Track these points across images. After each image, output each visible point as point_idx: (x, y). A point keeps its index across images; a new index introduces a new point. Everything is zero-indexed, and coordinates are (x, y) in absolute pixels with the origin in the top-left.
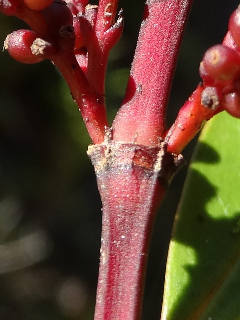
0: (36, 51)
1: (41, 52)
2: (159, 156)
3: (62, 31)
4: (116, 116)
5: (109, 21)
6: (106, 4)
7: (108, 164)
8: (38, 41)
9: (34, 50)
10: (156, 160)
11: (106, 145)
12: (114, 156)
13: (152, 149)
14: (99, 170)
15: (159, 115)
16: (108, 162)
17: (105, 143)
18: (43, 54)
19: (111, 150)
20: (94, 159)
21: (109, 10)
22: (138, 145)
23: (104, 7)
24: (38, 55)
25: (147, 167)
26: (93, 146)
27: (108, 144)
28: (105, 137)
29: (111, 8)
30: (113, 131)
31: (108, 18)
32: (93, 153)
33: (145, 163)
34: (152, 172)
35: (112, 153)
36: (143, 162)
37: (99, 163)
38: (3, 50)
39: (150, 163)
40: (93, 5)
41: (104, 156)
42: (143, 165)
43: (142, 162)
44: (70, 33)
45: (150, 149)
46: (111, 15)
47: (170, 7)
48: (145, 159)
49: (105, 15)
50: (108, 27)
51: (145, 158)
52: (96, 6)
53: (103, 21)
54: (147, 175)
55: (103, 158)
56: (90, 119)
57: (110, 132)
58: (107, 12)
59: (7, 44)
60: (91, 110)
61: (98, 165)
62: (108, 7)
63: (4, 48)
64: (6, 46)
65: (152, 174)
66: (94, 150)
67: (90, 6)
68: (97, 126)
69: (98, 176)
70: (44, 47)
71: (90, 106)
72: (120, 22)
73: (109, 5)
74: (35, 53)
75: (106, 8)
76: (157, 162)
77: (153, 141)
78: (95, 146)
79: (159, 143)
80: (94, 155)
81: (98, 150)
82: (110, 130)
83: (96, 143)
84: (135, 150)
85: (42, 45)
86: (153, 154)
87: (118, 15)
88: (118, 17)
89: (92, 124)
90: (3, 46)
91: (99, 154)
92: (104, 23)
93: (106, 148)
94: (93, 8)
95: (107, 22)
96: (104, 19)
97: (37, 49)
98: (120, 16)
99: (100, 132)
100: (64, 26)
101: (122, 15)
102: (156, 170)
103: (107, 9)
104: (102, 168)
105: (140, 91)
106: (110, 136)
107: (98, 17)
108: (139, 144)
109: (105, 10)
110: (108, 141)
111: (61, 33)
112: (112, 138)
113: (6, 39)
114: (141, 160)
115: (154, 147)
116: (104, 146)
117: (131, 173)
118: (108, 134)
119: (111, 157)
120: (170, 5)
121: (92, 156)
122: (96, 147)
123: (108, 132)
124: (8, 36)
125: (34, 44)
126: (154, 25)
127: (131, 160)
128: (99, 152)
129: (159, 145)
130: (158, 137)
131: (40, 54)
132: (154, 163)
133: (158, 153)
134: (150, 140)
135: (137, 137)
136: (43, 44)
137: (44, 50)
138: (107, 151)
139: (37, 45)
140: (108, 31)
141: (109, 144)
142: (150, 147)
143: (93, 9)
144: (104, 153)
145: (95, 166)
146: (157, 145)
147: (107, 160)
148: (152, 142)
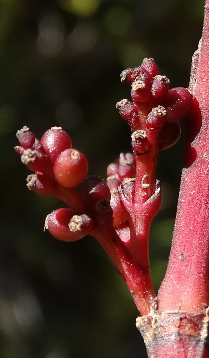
0: (74, 228)
1: (79, 229)
2: (204, 323)
3: (98, 206)
4: (160, 287)
5: (146, 193)
6: (142, 176)
7: (155, 335)
8: (75, 218)
9: (72, 227)
10: (202, 327)
11: (152, 315)
12: (160, 327)
13: (197, 316)
14: (148, 341)
15: (202, 281)
16: (155, 332)
17: (152, 314)
18: (80, 230)
19: (157, 320)
20: (143, 331)
21: (146, 181)
22: (182, 313)
23: (141, 180)
24: (76, 231)
25: (194, 334)
26: (140, 317)
27: (154, 315)
28: (151, 307)
29: (147, 180)
30: (158, 301)
31: (145, 190)
32: (141, 325)
33: (191, 330)
34: (198, 339)
35: (158, 323)
36: (189, 329)
37: (148, 334)
38: (44, 231)
39: (196, 330)
40: (131, 178)
41: (151, 327)
42: (189, 332)
43: (187, 330)
44: (106, 208)
45: (195, 316)
46: (148, 187)
47: (205, 173)
48: (191, 327)
49: (142, 186)
50: (146, 198)
51: (191, 325)
52: (133, 179)
53: (141, 193)
54: (194, 342)
55: (151, 329)
56: (135, 292)
57: (155, 303)
58: (144, 183)
59: (47, 224)
60: (135, 282)
61: (147, 337)
62: (145, 178)
63: (44, 228)
64: (46, 226)
65: (199, 341)
66: (142, 322)
67: (128, 179)
68: (142, 297)
69: (147, 348)
70: (81, 223)
71: (134, 278)
72: (157, 193)
73: (145, 176)
74: (73, 230)
75: (143, 179)
76: (203, 329)
77: (198, 308)
78: (143, 317)
79: (204, 309)
80: (142, 326)
81: (146, 322)
82: (155, 300)
83: (143, 315)
84: (180, 318)
85: (79, 222)
86: (199, 321)
87: (156, 186)
88: (156, 188)
89: (138, 296)
90: (44, 226)
91: (147, 325)
92: (142, 195)
93: (152, 319)
94: (131, 180)
95: (145, 194)
96: (141, 190)
97: (74, 226)
98: (157, 187)
99: (146, 303)
100: (100, 201)
101: (160, 185)
102: (203, 336)
103: (144, 181)
104: (151, 339)
105: (182, 259)
106: (156, 306)
107: (136, 190)
108: (184, 312)
109: (142, 182)
110: (154, 311)
111: (97, 208)
112: (157, 309)
113: (46, 219)
114: (187, 328)
115: (199, 313)
116: (150, 317)
117: (178, 342)
118: (153, 304)
119: (157, 327)
120: (206, 171)
121: (140, 328)
122: (143, 319)
123: (153, 302)
124: (48, 216)
125: (72, 222)
126: (191, 192)
127: (178, 329)
128: (146, 323)
129: (204, 311)
130: (202, 304)
131: (78, 231)
132: (200, 330)
133: (203, 319)
134: (194, 307)
135: (182, 305)
136: (79, 220)
137: (82, 227)
138: (153, 322)
139: (75, 222)
140: (146, 203)
141: (156, 314)
142: (195, 315)
143: (131, 182)
144: (151, 324)
145: (144, 338)
146: (202, 311)
147: (154, 331)
148: (196, 309)
